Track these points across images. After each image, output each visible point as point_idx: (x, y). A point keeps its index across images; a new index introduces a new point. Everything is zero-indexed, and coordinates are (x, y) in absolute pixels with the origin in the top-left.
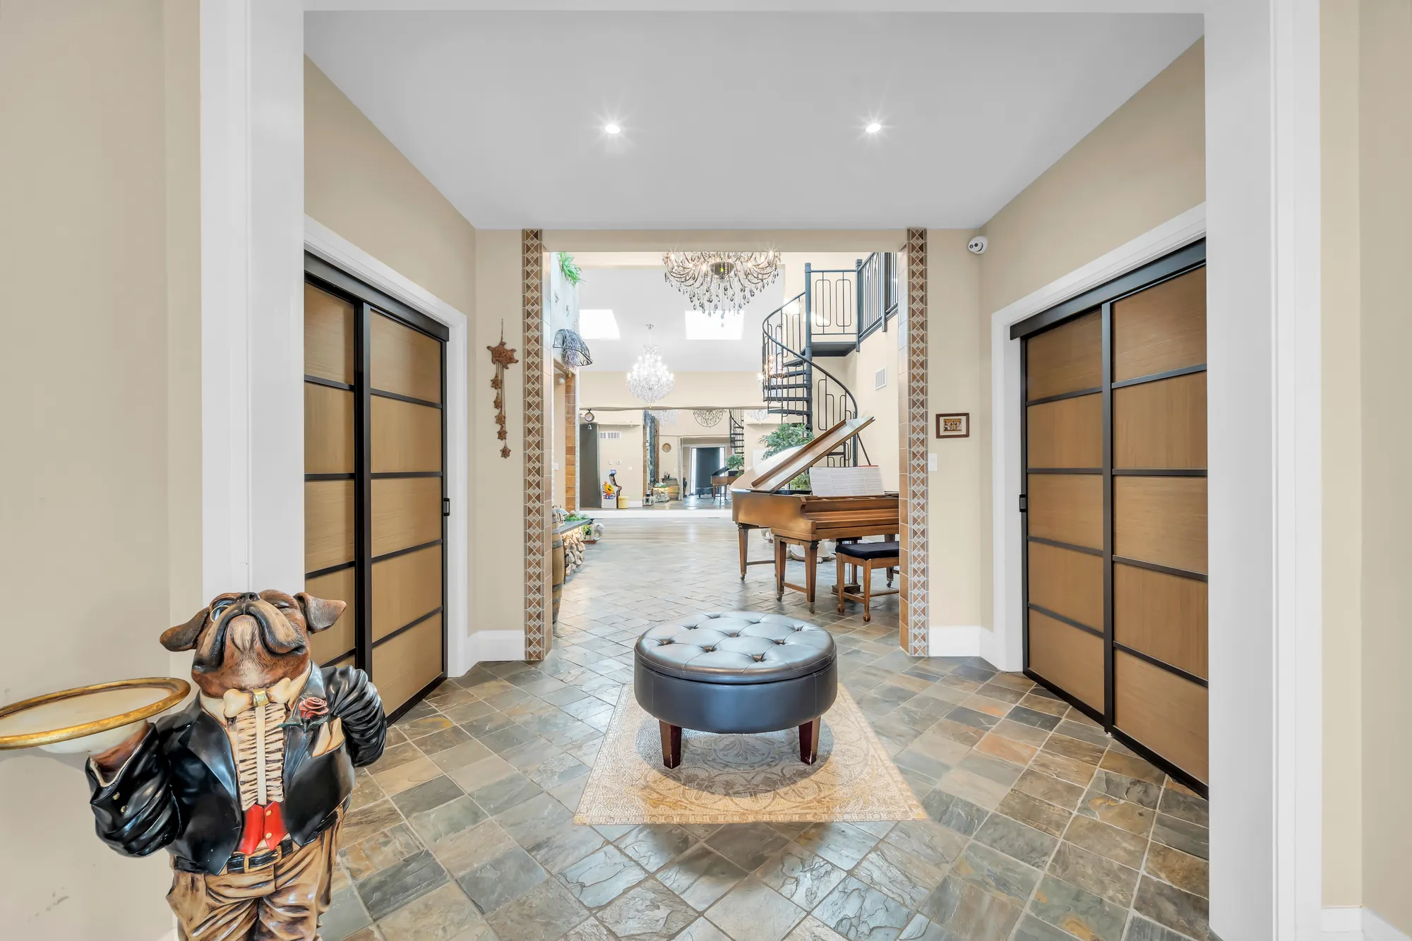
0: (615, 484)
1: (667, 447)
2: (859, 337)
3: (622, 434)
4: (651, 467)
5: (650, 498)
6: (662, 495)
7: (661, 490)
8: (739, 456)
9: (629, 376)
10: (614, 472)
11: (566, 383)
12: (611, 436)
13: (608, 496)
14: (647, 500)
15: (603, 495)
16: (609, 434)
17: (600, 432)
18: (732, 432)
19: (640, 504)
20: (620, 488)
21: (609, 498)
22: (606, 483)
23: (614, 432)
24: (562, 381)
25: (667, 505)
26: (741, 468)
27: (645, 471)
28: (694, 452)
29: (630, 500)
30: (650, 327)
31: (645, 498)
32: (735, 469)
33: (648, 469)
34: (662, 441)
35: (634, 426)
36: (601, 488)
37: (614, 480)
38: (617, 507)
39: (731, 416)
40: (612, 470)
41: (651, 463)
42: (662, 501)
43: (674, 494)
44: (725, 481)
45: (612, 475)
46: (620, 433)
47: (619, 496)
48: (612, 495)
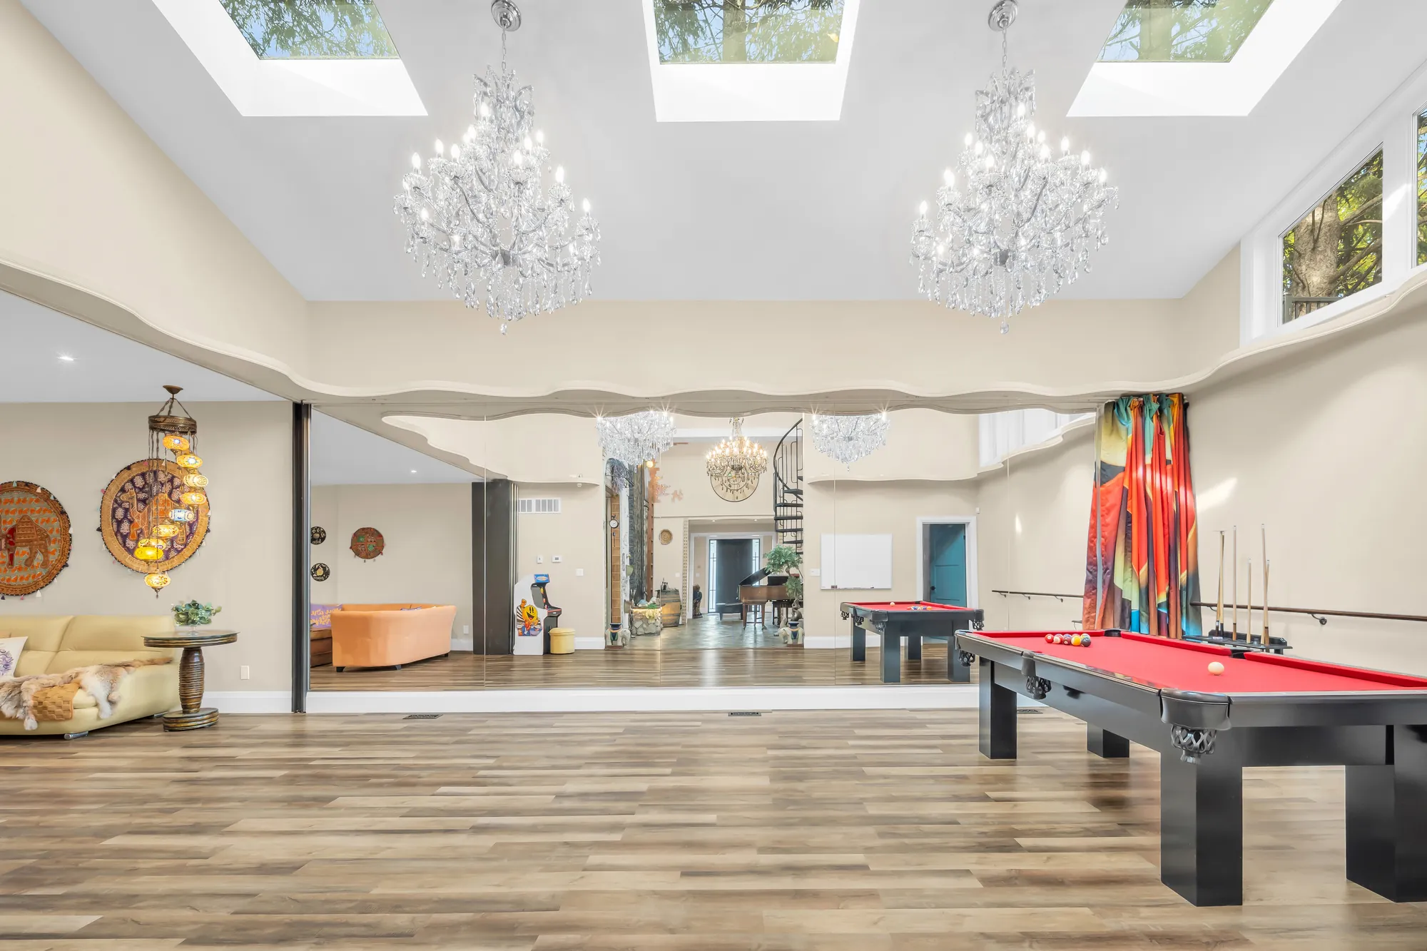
0: (546, 605)
1: (667, 535)
3: (561, 502)
4: (630, 572)
5: (620, 632)
6: (648, 621)
7: (649, 612)
8: (790, 549)
10: (543, 579)
12: (543, 506)
14: (616, 635)
15: (518, 626)
16: (538, 502)
17: (518, 497)
18: (778, 502)
19: (598, 643)
20: (556, 615)
21: (529, 634)
22: (524, 602)
23: (547, 498)
26: (793, 571)
28: (714, 548)
29: (576, 636)
31: (609, 632)
32: (783, 573)
33: (622, 573)
34: (658, 527)
35: (588, 487)
37: (545, 595)
38: (548, 652)
39: (777, 474)
40: (537, 576)
41: (631, 563)
42: (650, 634)
43: (670, 618)
44: (763, 593)
45: (541, 585)
46: (559, 499)
47: (553, 631)
48: (535, 629)
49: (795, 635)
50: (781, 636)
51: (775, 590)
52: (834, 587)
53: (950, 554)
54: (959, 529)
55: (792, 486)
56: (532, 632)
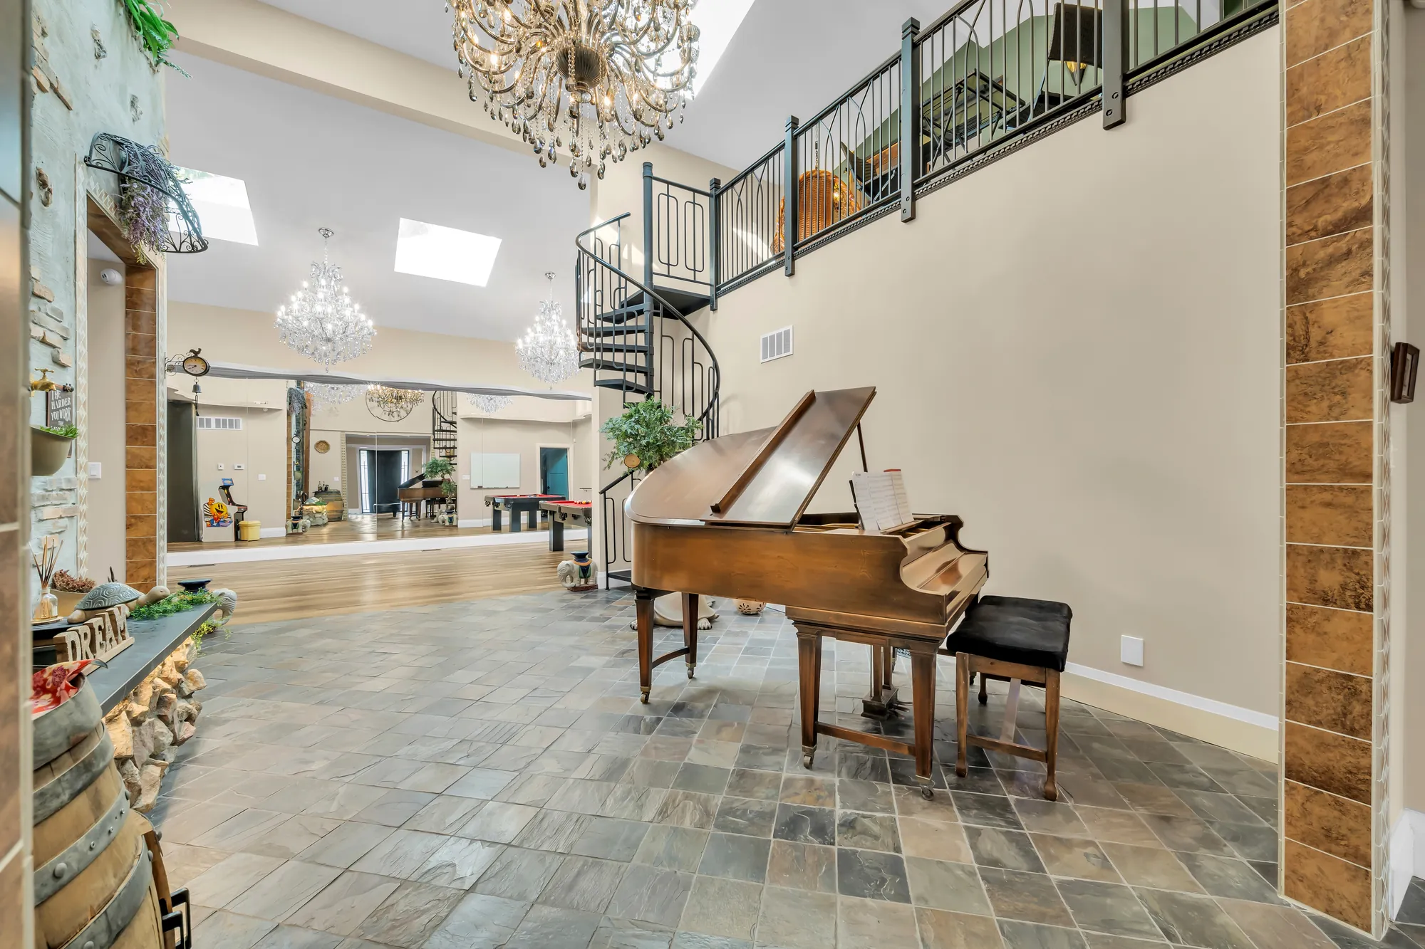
0: (231, 502)
1: (323, 446)
2: (717, 289)
3: (242, 422)
4: (299, 475)
5: (301, 522)
6: (317, 515)
7: (315, 508)
8: (444, 461)
9: (281, 312)
10: (228, 483)
11: (127, 283)
12: (224, 424)
13: (217, 521)
14: (295, 526)
16: (217, 421)
18: (436, 427)
19: (281, 531)
20: (242, 510)
21: (218, 525)
22: (211, 500)
23: (228, 418)
24: (117, 277)
25: (325, 530)
26: (447, 476)
27: (289, 482)
28: (364, 457)
29: (261, 527)
30: (326, 233)
31: (290, 523)
32: (438, 478)
33: (293, 477)
34: (314, 438)
35: (271, 411)
36: (201, 508)
37: (229, 495)
38: (237, 539)
39: (435, 408)
40: (224, 480)
41: (298, 469)
42: (317, 526)
43: (335, 513)
44: (420, 494)
45: (226, 487)
46: (241, 420)
47: (241, 523)
48: (224, 521)
49: (451, 520)
50: (441, 522)
51: (430, 491)
52: (480, 487)
53: (558, 467)
54: (561, 452)
55: (449, 419)
56: (221, 524)
